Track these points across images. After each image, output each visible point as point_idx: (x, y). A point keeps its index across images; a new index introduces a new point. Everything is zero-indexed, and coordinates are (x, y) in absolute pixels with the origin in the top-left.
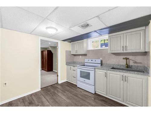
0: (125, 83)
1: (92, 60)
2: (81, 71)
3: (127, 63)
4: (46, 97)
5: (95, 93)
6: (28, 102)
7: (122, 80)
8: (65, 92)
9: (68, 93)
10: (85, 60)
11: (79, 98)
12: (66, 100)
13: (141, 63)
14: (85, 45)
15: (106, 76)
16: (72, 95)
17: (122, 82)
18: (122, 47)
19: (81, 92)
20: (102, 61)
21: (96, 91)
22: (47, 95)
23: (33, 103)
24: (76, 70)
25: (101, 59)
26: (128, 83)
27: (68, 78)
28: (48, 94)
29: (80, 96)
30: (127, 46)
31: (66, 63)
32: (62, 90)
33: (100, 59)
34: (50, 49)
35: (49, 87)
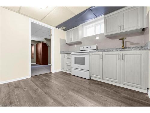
0: (123, 61)
1: (87, 47)
2: (75, 57)
3: (123, 45)
4: (36, 82)
5: (90, 79)
6: (14, 87)
7: (119, 59)
8: (57, 79)
9: (61, 79)
10: (80, 47)
11: (73, 82)
12: (57, 84)
13: (138, 44)
14: (80, 32)
15: (102, 58)
16: (65, 81)
17: (118, 61)
18: (118, 26)
19: (75, 78)
20: (97, 47)
21: (91, 76)
22: (37, 81)
23: (19, 87)
24: (70, 58)
25: (97, 45)
26: (125, 61)
27: (62, 68)
28: (39, 80)
29: (73, 81)
30: (124, 25)
31: (61, 52)
32: (55, 78)
33: (95, 45)
34: (45, 42)
35: (41, 75)
